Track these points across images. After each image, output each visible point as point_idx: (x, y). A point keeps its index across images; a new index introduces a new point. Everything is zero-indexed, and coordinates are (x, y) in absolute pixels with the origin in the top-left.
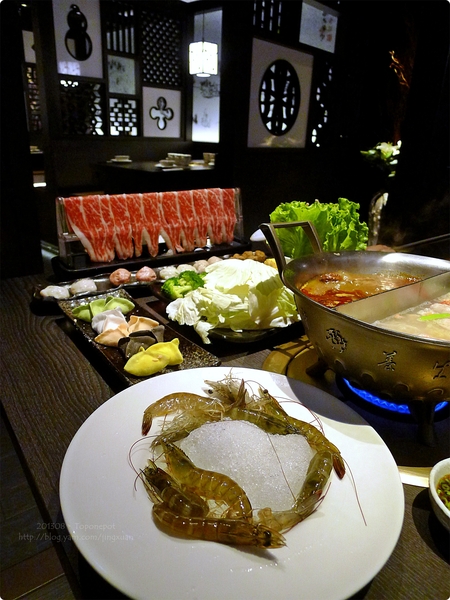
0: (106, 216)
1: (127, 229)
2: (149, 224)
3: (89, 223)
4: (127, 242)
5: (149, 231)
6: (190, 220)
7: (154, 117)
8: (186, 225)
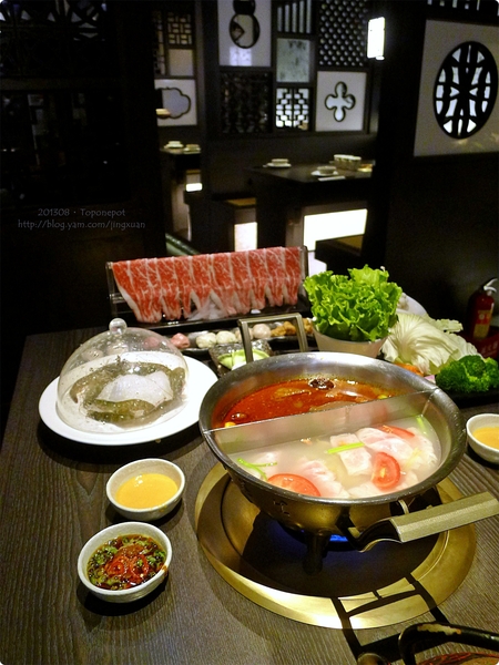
0: (153, 278)
1: (174, 291)
2: (198, 286)
3: (136, 286)
4: (175, 303)
5: (198, 294)
6: (245, 281)
7: (330, 106)
8: (239, 287)
